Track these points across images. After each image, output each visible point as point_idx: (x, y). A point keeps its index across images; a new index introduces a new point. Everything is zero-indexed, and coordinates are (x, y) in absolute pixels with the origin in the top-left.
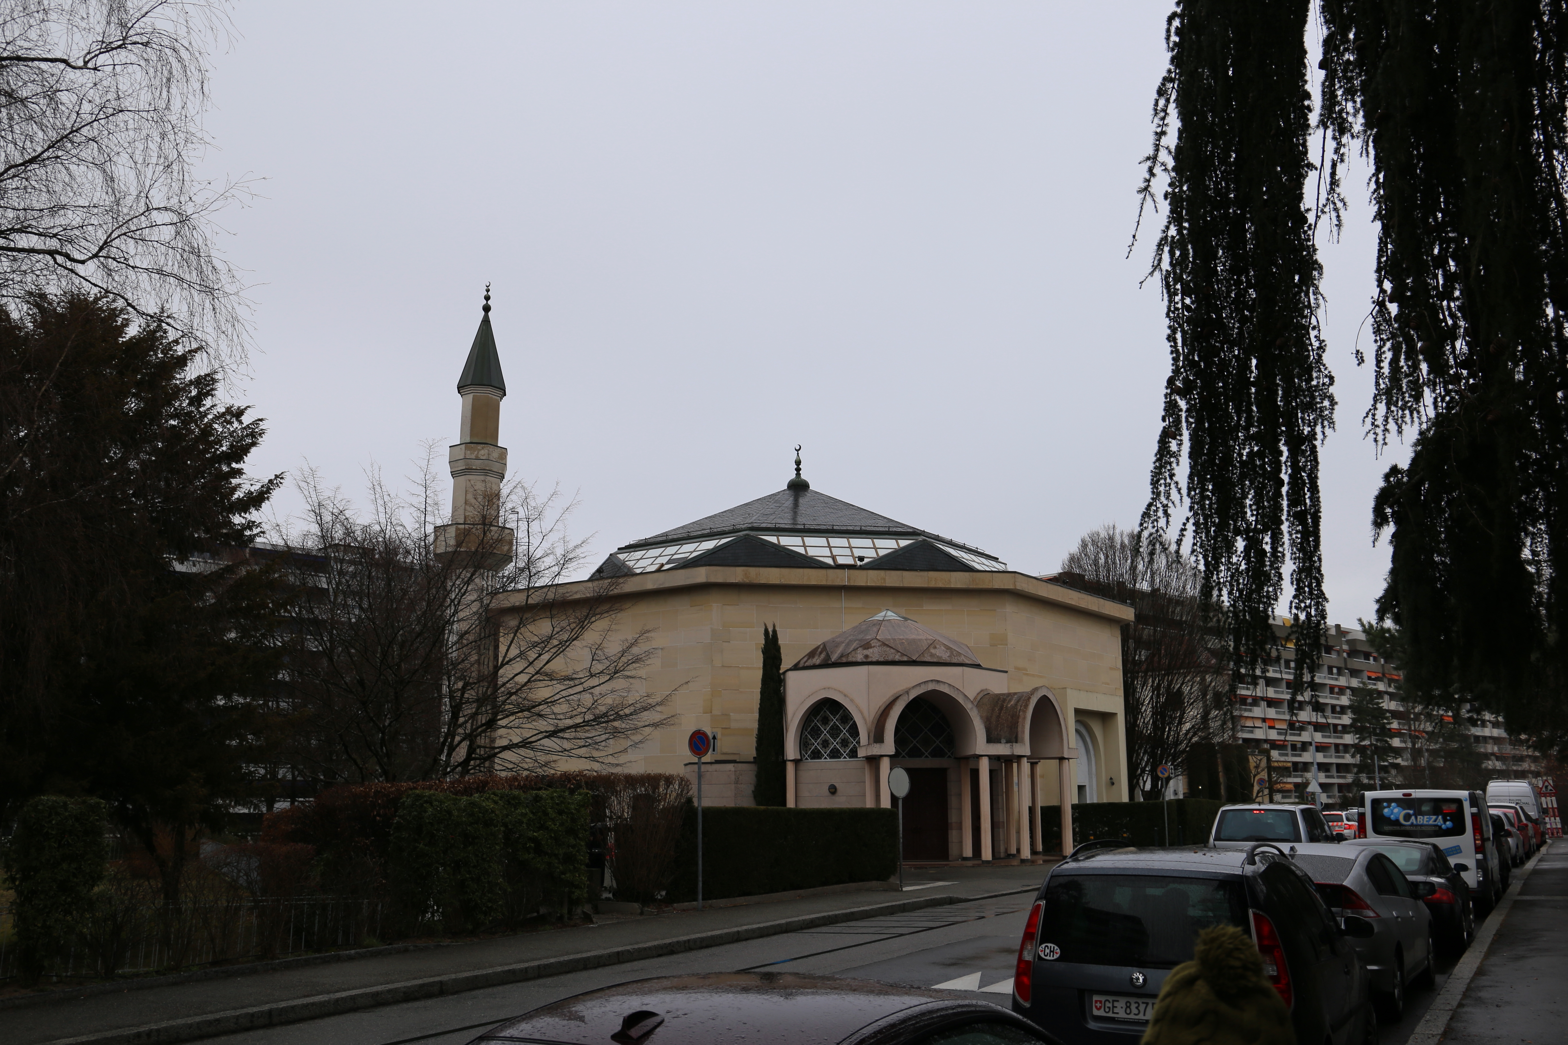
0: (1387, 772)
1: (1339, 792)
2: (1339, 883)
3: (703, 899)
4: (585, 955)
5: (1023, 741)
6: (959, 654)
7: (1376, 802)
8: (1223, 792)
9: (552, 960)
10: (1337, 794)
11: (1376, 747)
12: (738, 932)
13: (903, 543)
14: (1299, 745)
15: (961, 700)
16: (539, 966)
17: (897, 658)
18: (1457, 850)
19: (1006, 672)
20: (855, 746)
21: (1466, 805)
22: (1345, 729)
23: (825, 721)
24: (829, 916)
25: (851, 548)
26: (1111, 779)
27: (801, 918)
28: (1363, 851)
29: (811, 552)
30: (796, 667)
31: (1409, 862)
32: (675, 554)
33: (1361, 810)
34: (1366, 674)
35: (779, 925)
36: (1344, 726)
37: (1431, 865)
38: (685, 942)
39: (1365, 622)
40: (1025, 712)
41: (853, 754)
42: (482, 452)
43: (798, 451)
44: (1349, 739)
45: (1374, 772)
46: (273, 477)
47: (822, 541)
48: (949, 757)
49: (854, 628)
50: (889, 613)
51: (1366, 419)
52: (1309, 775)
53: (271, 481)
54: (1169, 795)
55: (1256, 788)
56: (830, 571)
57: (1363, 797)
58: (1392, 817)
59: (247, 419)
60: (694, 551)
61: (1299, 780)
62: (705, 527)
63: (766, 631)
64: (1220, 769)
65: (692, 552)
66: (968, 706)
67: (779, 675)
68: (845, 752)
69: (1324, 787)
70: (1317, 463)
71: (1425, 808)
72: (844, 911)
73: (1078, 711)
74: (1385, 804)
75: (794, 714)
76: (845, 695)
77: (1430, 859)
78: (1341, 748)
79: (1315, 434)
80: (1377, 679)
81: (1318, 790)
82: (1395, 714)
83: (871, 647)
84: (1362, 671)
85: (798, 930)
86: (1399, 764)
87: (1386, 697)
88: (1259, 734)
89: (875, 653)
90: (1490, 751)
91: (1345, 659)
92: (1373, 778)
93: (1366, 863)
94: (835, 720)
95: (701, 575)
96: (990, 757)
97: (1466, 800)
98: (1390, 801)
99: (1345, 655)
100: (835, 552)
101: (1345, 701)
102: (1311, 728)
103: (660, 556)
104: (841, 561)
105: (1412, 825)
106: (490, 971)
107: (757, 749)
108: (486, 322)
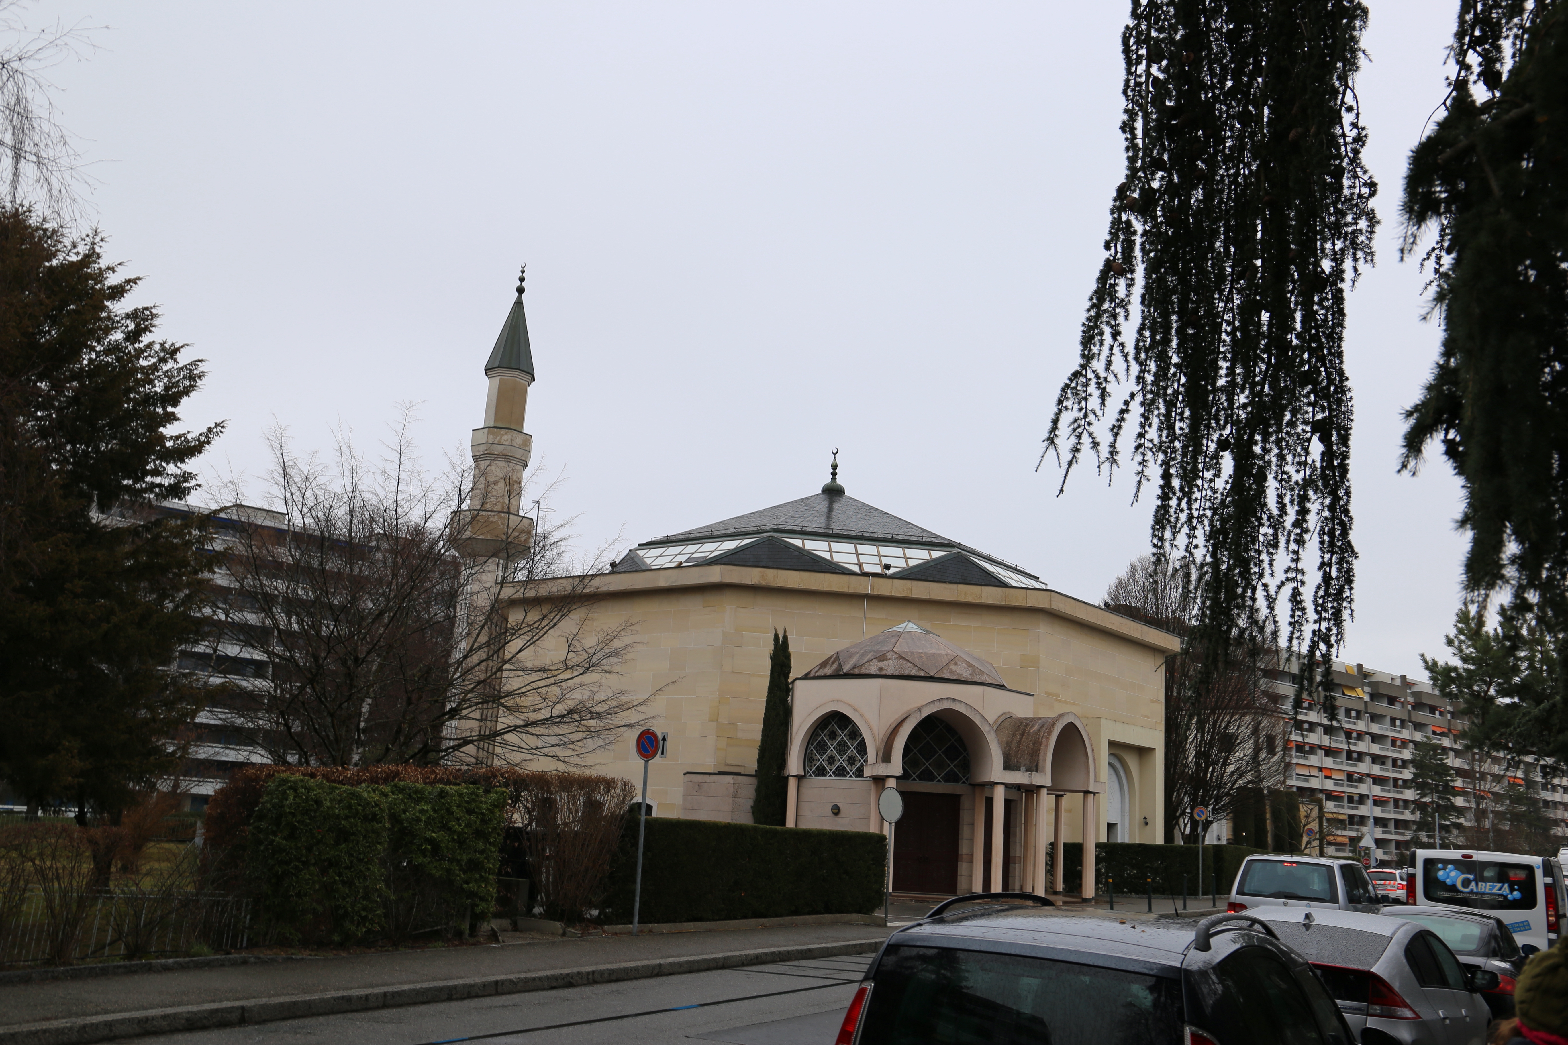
0: (1448, 831)
1: (1396, 849)
2: (1366, 968)
3: (639, 923)
4: (451, 983)
5: (1043, 771)
6: (982, 673)
7: (1429, 863)
8: (1270, 840)
9: (406, 987)
10: (1394, 851)
11: (1439, 805)
12: (660, 965)
13: (936, 554)
14: (1356, 798)
15: (978, 721)
16: (385, 994)
17: (914, 672)
18: (1524, 926)
19: (1033, 695)
20: (862, 765)
21: (1539, 873)
22: (1406, 784)
23: (833, 736)
24: (780, 952)
25: (879, 556)
26: (1145, 818)
27: (743, 953)
28: (1403, 925)
29: (837, 558)
30: (806, 677)
31: (1465, 938)
32: (695, 552)
33: (1411, 870)
34: (1430, 729)
35: (714, 959)
36: (1405, 781)
37: (1493, 944)
38: (588, 973)
39: (1428, 659)
40: (1048, 739)
41: (860, 773)
42: (505, 437)
43: (835, 454)
44: (1409, 794)
45: (1434, 831)
46: (213, 425)
47: (849, 547)
48: (964, 782)
49: (871, 638)
50: (911, 625)
51: (1426, 263)
52: (1364, 829)
53: (210, 430)
54: (1210, 839)
55: (1305, 839)
56: (853, 578)
57: (1414, 855)
58: (1448, 881)
59: (183, 358)
60: (715, 550)
61: (1353, 834)
62: (730, 527)
63: (776, 636)
64: (1268, 816)
65: (712, 552)
66: (985, 729)
67: (787, 684)
68: (851, 770)
69: (1379, 843)
70: (1343, 314)
71: (1488, 873)
72: (800, 948)
73: (1112, 744)
74: (1440, 866)
75: (800, 726)
76: (855, 709)
77: (1492, 936)
78: (1401, 803)
79: (1343, 271)
80: (1442, 734)
81: (1372, 845)
82: (1460, 772)
83: (887, 660)
84: (1426, 725)
85: (738, 966)
86: (1461, 824)
87: (1451, 754)
88: (1314, 784)
89: (890, 667)
90: (1560, 817)
91: (1409, 711)
92: (1433, 837)
93: (1406, 941)
94: (842, 736)
95: (715, 574)
96: (1007, 786)
97: (1539, 868)
98: (1446, 862)
99: (1409, 707)
100: (863, 559)
101: (1407, 754)
102: (1370, 780)
103: (679, 554)
104: (867, 569)
105: (1472, 892)
106: (316, 997)
107: (759, 761)
108: (519, 304)
